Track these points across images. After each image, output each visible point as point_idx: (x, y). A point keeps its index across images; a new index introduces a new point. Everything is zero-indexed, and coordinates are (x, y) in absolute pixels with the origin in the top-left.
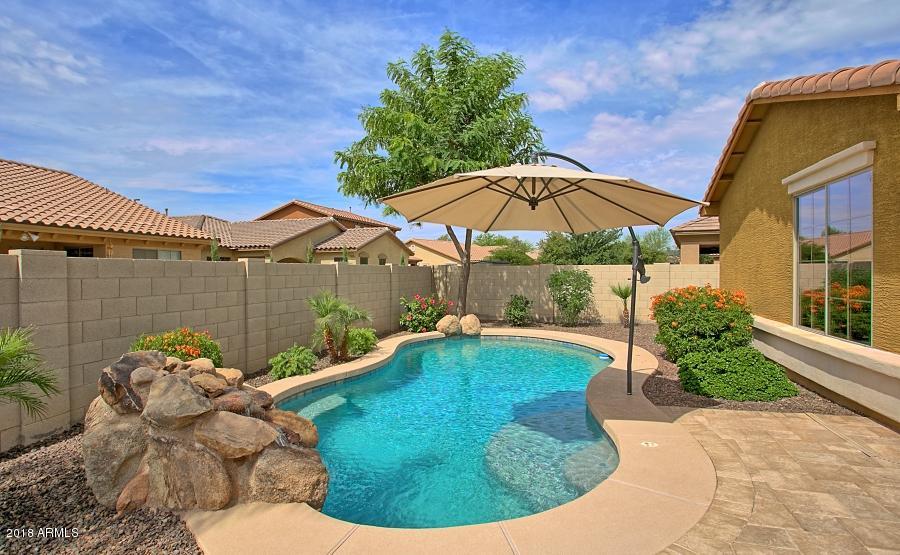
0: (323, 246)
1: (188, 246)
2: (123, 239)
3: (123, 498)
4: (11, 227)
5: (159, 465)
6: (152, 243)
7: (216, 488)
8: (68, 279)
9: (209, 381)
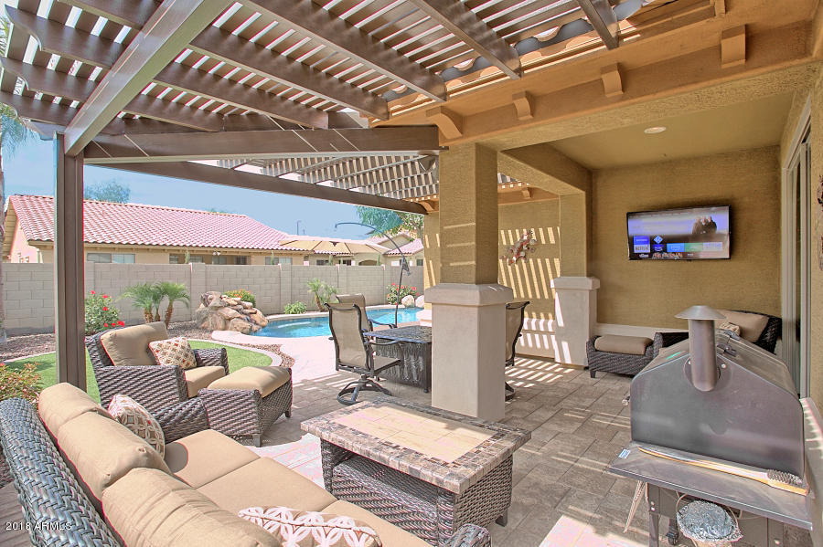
0: (392, 252)
1: (296, 255)
2: (260, 252)
3: (202, 326)
4: (209, 249)
5: (210, 319)
6: (275, 254)
7: (221, 325)
8: (206, 272)
9: (232, 301)
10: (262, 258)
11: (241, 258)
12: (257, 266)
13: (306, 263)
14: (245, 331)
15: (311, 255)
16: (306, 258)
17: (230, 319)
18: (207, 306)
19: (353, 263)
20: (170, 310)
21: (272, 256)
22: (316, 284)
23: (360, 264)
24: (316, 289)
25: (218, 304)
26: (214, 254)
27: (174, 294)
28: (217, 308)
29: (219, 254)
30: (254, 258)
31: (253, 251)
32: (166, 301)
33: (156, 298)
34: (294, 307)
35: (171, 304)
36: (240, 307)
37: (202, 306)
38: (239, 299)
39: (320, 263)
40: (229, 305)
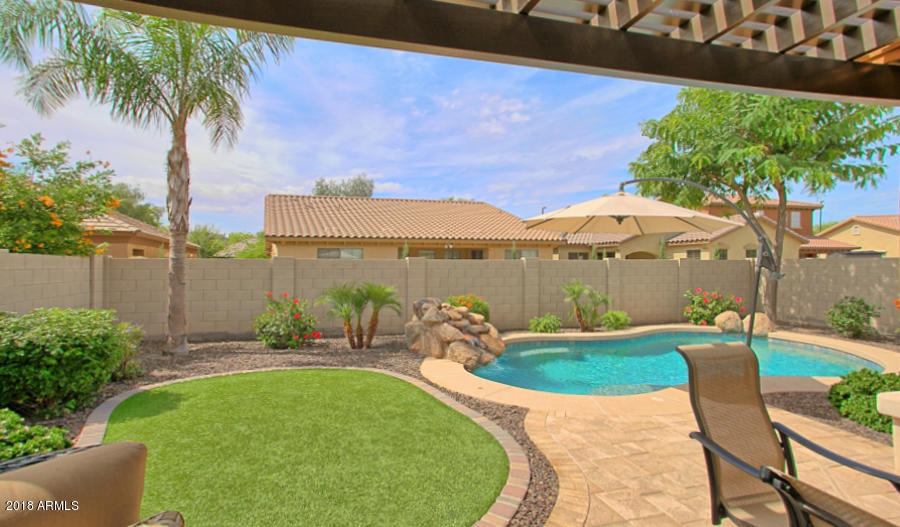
0: (675, 239)
1: (543, 246)
2: (503, 244)
3: (413, 347)
4: (440, 241)
5: (423, 338)
6: (518, 245)
7: (436, 350)
8: (426, 269)
9: (453, 314)
10: (502, 251)
11: (476, 252)
12: (494, 260)
13: (556, 257)
14: (469, 364)
15: (561, 246)
16: (556, 251)
17: (449, 343)
18: (420, 318)
19: (618, 256)
20: (374, 322)
21: (514, 249)
22: (576, 289)
23: (627, 257)
24: (577, 295)
25: (434, 319)
26: (446, 247)
27: (381, 300)
28: (433, 324)
29: (451, 246)
30: (491, 252)
31: (490, 242)
32: (369, 309)
33: (359, 304)
34: (544, 321)
35: (376, 314)
36: (465, 322)
37: (415, 318)
38: (464, 309)
39: (572, 256)
40: (450, 319)
